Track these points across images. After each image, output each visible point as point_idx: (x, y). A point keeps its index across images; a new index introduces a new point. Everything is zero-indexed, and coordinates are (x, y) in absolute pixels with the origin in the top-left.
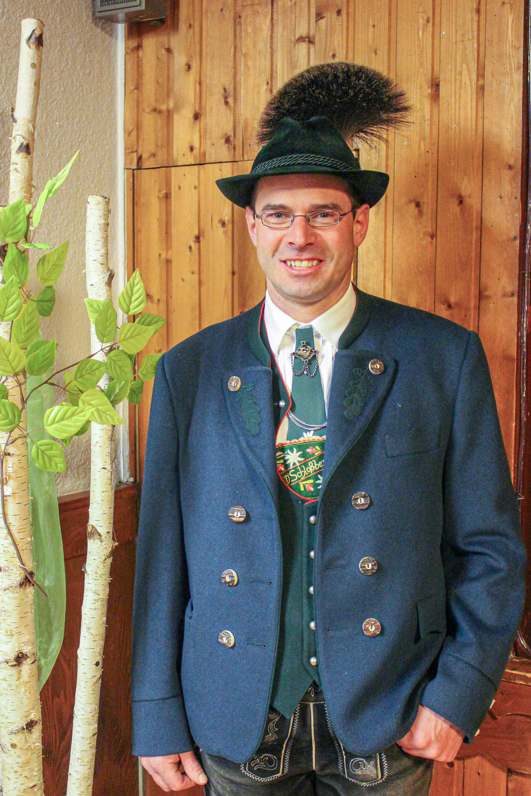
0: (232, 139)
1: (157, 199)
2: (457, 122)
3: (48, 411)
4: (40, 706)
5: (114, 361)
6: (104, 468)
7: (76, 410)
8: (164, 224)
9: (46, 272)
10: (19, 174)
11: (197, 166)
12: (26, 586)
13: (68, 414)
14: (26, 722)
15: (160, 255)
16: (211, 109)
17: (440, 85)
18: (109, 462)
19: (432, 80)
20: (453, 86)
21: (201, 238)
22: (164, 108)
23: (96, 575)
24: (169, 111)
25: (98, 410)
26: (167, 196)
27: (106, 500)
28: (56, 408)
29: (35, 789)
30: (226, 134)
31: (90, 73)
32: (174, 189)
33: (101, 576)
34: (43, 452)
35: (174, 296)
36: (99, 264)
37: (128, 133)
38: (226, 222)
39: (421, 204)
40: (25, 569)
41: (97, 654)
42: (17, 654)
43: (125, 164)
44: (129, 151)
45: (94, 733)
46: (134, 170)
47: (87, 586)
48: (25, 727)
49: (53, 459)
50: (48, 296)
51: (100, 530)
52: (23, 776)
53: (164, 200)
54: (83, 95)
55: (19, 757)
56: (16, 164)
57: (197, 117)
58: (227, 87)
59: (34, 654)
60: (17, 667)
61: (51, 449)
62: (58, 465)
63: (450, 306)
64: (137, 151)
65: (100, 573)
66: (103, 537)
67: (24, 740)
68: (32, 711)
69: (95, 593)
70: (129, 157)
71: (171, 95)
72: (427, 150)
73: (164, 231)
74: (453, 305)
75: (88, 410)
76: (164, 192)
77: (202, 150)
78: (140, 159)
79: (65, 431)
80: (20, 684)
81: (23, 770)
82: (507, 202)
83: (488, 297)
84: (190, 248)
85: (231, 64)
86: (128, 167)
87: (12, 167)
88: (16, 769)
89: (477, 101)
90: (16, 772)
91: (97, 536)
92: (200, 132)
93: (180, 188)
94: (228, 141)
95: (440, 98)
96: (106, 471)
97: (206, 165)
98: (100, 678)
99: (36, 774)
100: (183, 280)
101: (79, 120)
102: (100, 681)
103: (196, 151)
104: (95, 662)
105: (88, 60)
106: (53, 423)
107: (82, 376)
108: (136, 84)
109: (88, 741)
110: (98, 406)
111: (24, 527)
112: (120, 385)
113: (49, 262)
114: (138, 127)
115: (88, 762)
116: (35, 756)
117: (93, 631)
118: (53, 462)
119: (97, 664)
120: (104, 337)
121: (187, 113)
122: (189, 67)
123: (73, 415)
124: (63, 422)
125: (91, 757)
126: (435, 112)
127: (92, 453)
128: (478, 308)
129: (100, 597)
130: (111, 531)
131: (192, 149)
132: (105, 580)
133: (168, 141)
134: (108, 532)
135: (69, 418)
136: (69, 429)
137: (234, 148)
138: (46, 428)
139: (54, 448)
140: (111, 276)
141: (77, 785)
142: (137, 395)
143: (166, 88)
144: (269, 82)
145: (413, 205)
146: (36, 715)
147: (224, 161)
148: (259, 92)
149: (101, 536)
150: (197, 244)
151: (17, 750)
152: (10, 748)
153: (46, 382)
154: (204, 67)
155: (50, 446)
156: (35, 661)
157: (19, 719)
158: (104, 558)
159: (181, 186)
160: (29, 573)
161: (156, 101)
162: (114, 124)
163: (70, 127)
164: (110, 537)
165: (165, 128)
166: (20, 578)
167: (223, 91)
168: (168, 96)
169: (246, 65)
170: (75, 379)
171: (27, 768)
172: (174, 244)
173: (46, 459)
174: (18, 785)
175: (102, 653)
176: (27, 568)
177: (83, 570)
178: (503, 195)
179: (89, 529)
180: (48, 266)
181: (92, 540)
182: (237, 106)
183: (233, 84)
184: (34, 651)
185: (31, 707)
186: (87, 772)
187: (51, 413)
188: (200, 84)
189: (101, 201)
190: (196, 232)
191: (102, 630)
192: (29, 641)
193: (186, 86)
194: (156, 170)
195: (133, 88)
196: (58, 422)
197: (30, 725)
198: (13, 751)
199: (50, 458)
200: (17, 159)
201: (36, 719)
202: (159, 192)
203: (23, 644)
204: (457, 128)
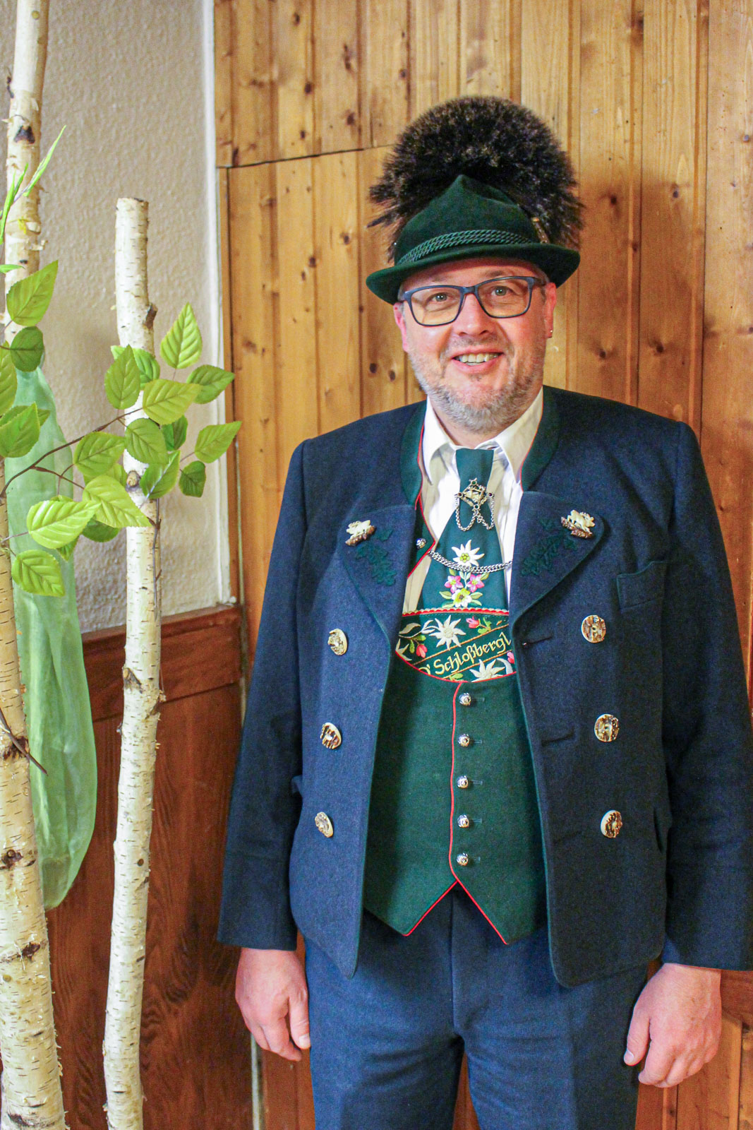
0: (356, 118)
1: (258, 209)
2: (669, 75)
3: (33, 508)
4: (46, 924)
5: (137, 436)
6: (144, 588)
7: (73, 507)
8: (268, 243)
9: (22, 306)
10: (18, 172)
11: (309, 160)
12: (14, 757)
13: (61, 513)
14: (23, 947)
15: (264, 286)
16: (327, 76)
17: (645, 22)
18: (151, 578)
19: (633, 15)
20: (663, 21)
21: (318, 262)
22: (265, 78)
23: (135, 739)
24: (272, 83)
25: (111, 507)
26: (272, 203)
27: (147, 633)
28: (45, 504)
29: (41, 1038)
30: (348, 111)
31: (161, 35)
32: (280, 193)
33: (142, 741)
34: (28, 567)
35: (283, 343)
36: (133, 297)
37: (220, 118)
38: (350, 237)
39: (618, 200)
40: (11, 734)
41: (140, 848)
42: (5, 852)
43: (217, 161)
44: (221, 142)
45: (139, 957)
46: (228, 168)
47: (124, 754)
48: (21, 954)
49: (44, 577)
50: (28, 343)
51: (139, 675)
52: (23, 1019)
53: (267, 210)
54: (153, 66)
55: (15, 993)
56: (14, 157)
57: (309, 89)
58: (348, 44)
59: (30, 853)
60: (6, 870)
61: (41, 563)
62: (53, 586)
63: (660, 349)
64: (231, 142)
65: (140, 736)
66: (143, 686)
67: (21, 971)
68: (31, 931)
69: (135, 763)
70: (221, 151)
71: (275, 61)
72: (626, 119)
73: (269, 252)
74: (665, 349)
75: (90, 506)
76: (268, 197)
77: (317, 136)
78: (236, 153)
79: (58, 538)
80: (12, 894)
81: (23, 1012)
82: (743, 192)
83: (714, 335)
84: (303, 275)
85: (354, 9)
86: (221, 165)
87: (9, 162)
88: (13, 1009)
89: (698, 43)
90: (12, 1014)
91: (134, 684)
92: (313, 110)
93: (288, 190)
94: (350, 120)
95: (645, 40)
96: (147, 592)
97: (323, 158)
98: (145, 882)
99: (41, 1017)
100: (295, 321)
101: (147, 102)
102: (147, 886)
103: (309, 138)
104: (137, 860)
105: (158, 16)
106: (40, 526)
107: (88, 458)
108: (228, 49)
109: (131, 969)
110: (111, 500)
111: (8, 674)
112: (163, 470)
113: (26, 291)
114: (233, 108)
115: (131, 997)
116: (38, 993)
117: (132, 817)
118: (45, 582)
119: (140, 863)
120: (120, 400)
121: (297, 84)
122: (297, 19)
123: (68, 514)
124: (53, 525)
125: (135, 990)
126: (637, 62)
127: (129, 567)
128: (702, 352)
129: (142, 769)
130: (156, 676)
131: (303, 135)
132: (149, 746)
133: (272, 127)
134: (151, 679)
135: (61, 519)
136: (61, 533)
137: (360, 130)
138: (30, 532)
139: (45, 561)
140: (152, 315)
141: (117, 1027)
142: (196, 484)
143: (268, 52)
144: (406, 33)
145: (607, 202)
146: (37, 936)
147: (346, 149)
148: (391, 48)
149: (140, 684)
150: (312, 269)
151: (12, 984)
152: (2, 981)
153: (32, 467)
154: (318, 17)
155: (38, 559)
156: (33, 862)
157: (13, 942)
158: (145, 715)
159: (290, 189)
160: (18, 740)
161: (256, 70)
162: (200, 106)
163: (133, 111)
164: (153, 686)
165: (268, 106)
166: (4, 746)
167: (342, 50)
168: (271, 60)
169: (374, 10)
170: (77, 462)
171: (28, 1009)
172: (282, 268)
173: (34, 577)
174: (17, 1031)
175: (148, 847)
176: (15, 733)
177: (118, 731)
178: (737, 181)
179: (125, 675)
180: (25, 298)
181: (129, 690)
182: (362, 71)
183: (356, 39)
184: (31, 848)
185: (30, 925)
186: (130, 1010)
187: (36, 512)
188: (313, 42)
189: (134, 206)
190: (310, 252)
191: (147, 816)
192: (22, 835)
193: (293, 45)
194: (257, 167)
195: (224, 53)
196: (46, 525)
197: (29, 951)
198: (6, 985)
199: (40, 576)
200: (17, 151)
201: (38, 942)
202: (262, 197)
203: (14, 839)
204: (669, 84)
